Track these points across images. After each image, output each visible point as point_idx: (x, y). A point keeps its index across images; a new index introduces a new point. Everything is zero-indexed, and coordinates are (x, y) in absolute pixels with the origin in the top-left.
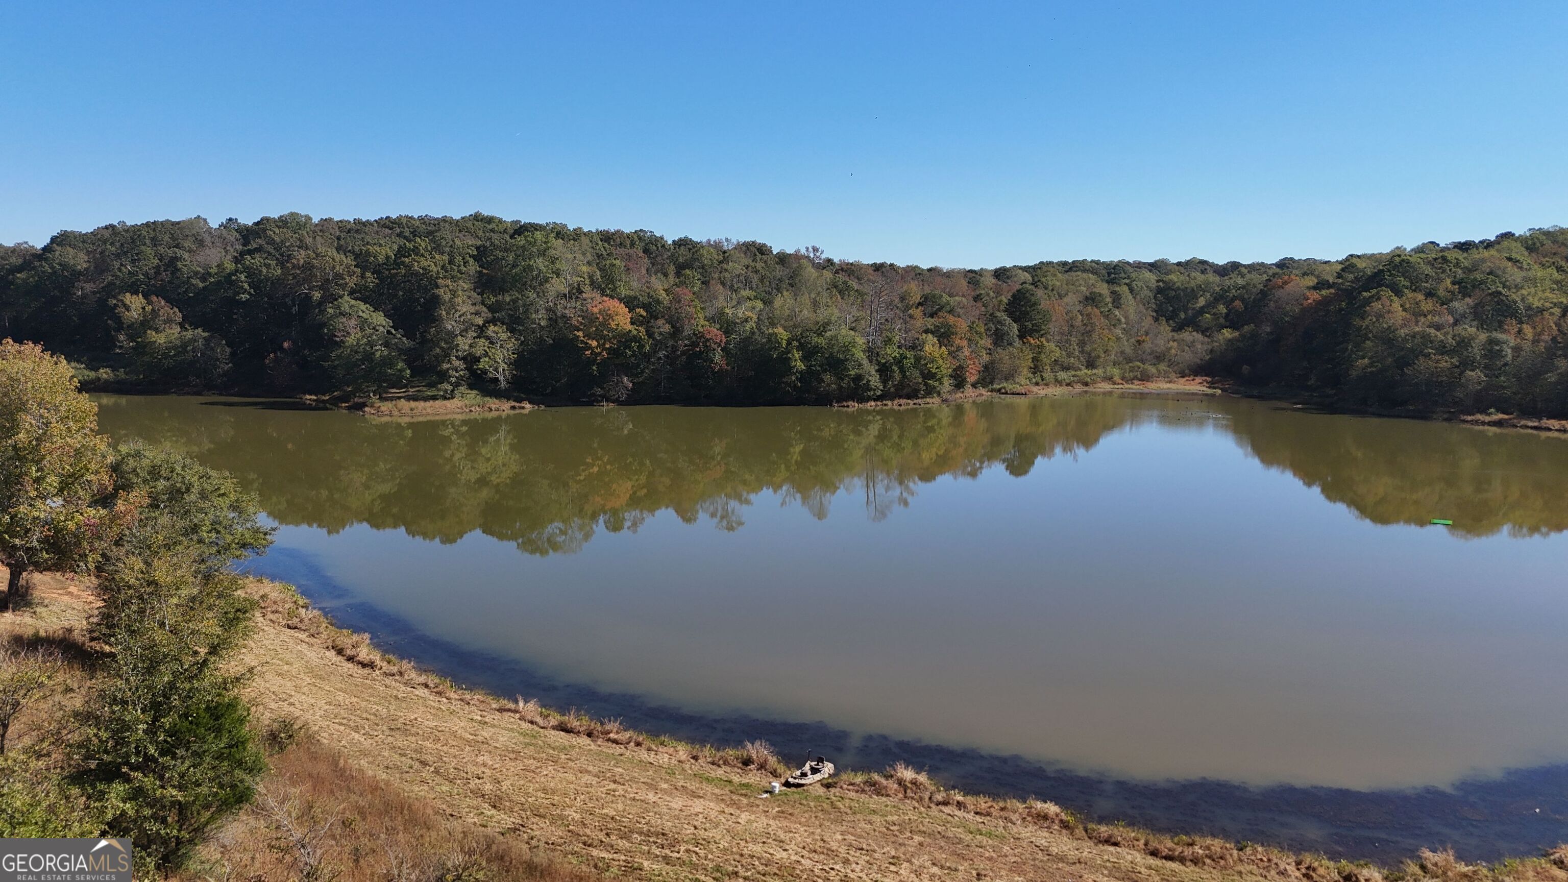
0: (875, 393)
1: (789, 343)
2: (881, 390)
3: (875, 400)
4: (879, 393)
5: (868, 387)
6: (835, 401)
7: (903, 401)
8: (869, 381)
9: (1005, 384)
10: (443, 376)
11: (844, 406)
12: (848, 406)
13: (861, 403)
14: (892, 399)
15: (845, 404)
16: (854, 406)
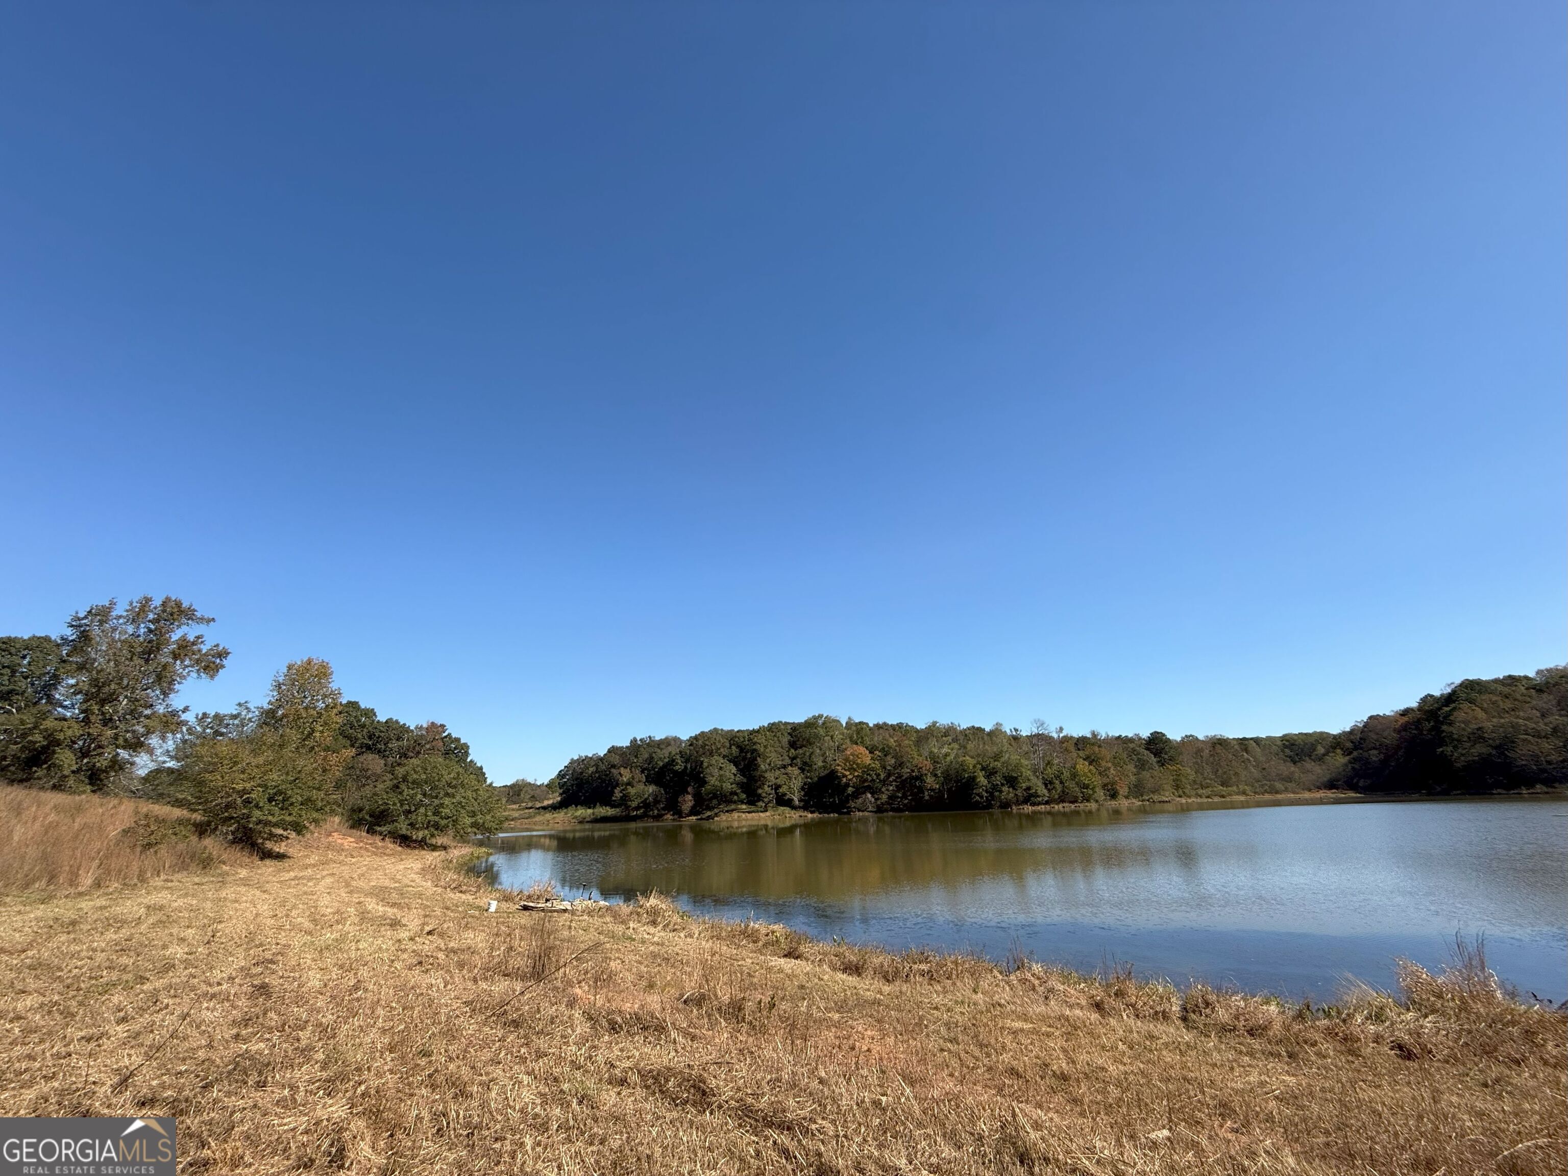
1: (974, 767)
5: (1036, 795)
6: (1014, 806)
7: (1066, 805)
9: (1152, 796)
10: (759, 798)
14: (1058, 804)
15: (1021, 807)
16: (1028, 809)
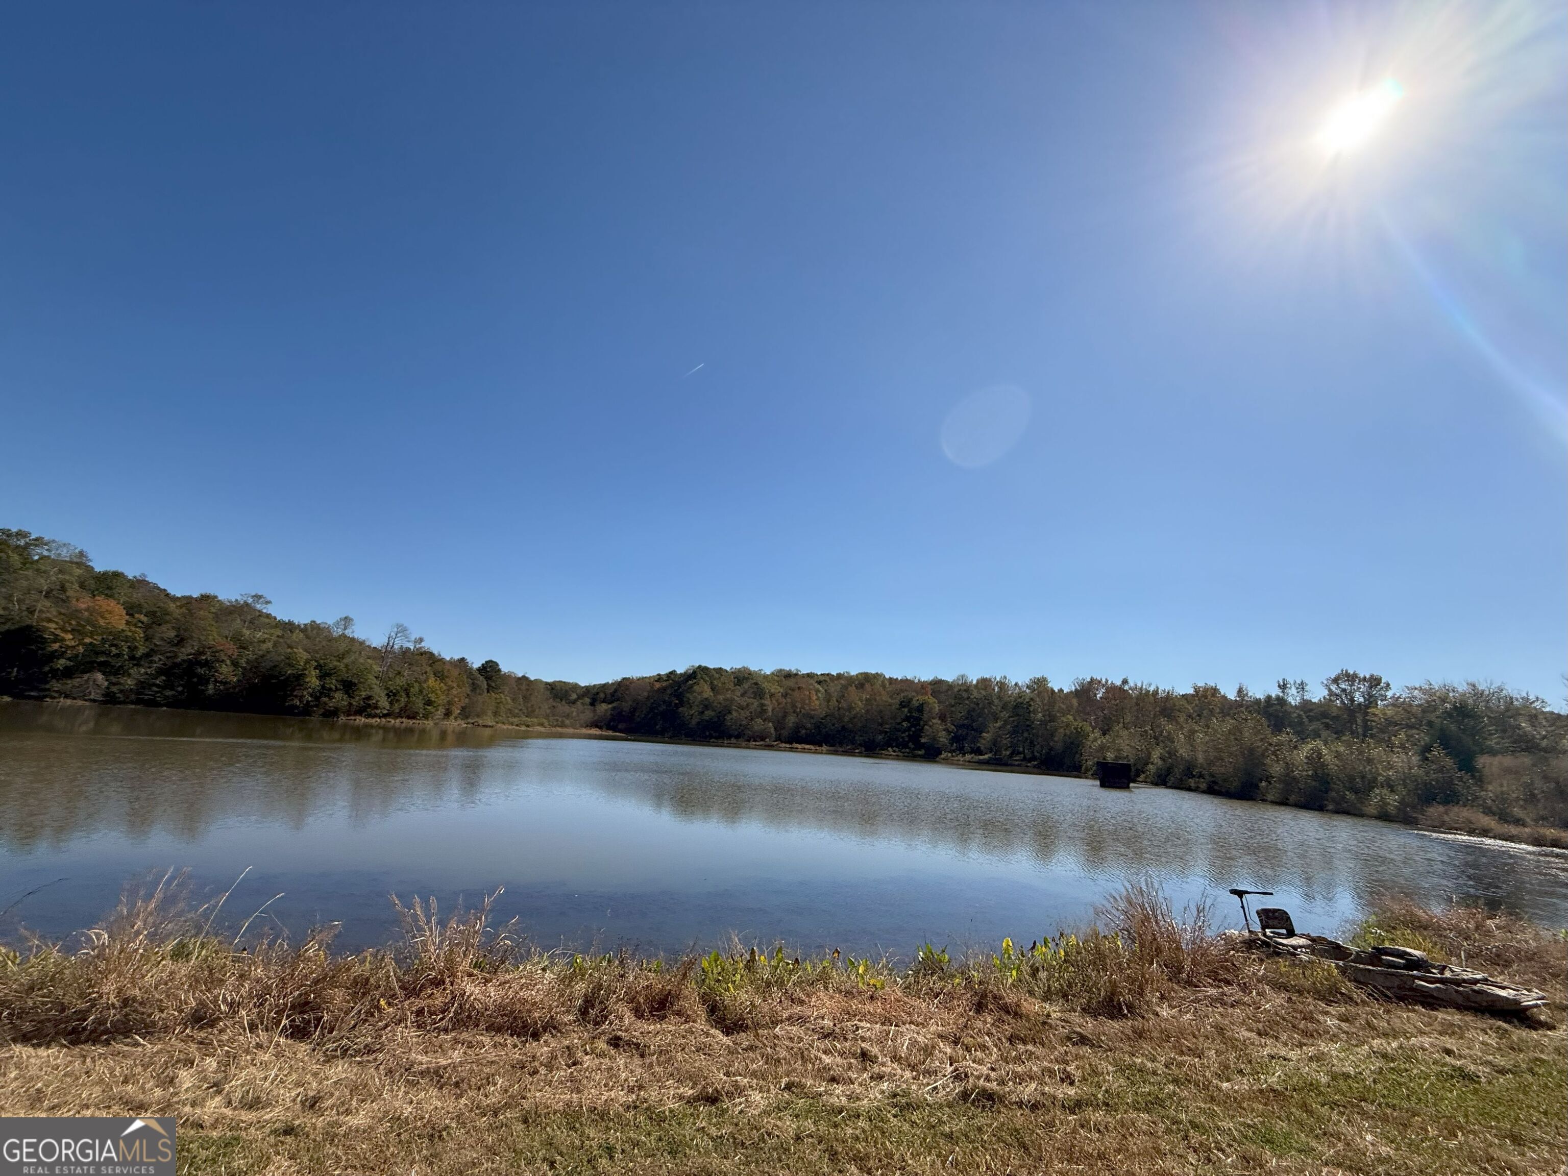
0: (381, 712)
2: (387, 710)
3: (380, 717)
4: (385, 712)
5: (375, 706)
6: (342, 715)
8: (377, 701)
9: (477, 720)
11: (351, 720)
12: (355, 720)
13: (367, 718)
14: (396, 718)
16: (361, 720)
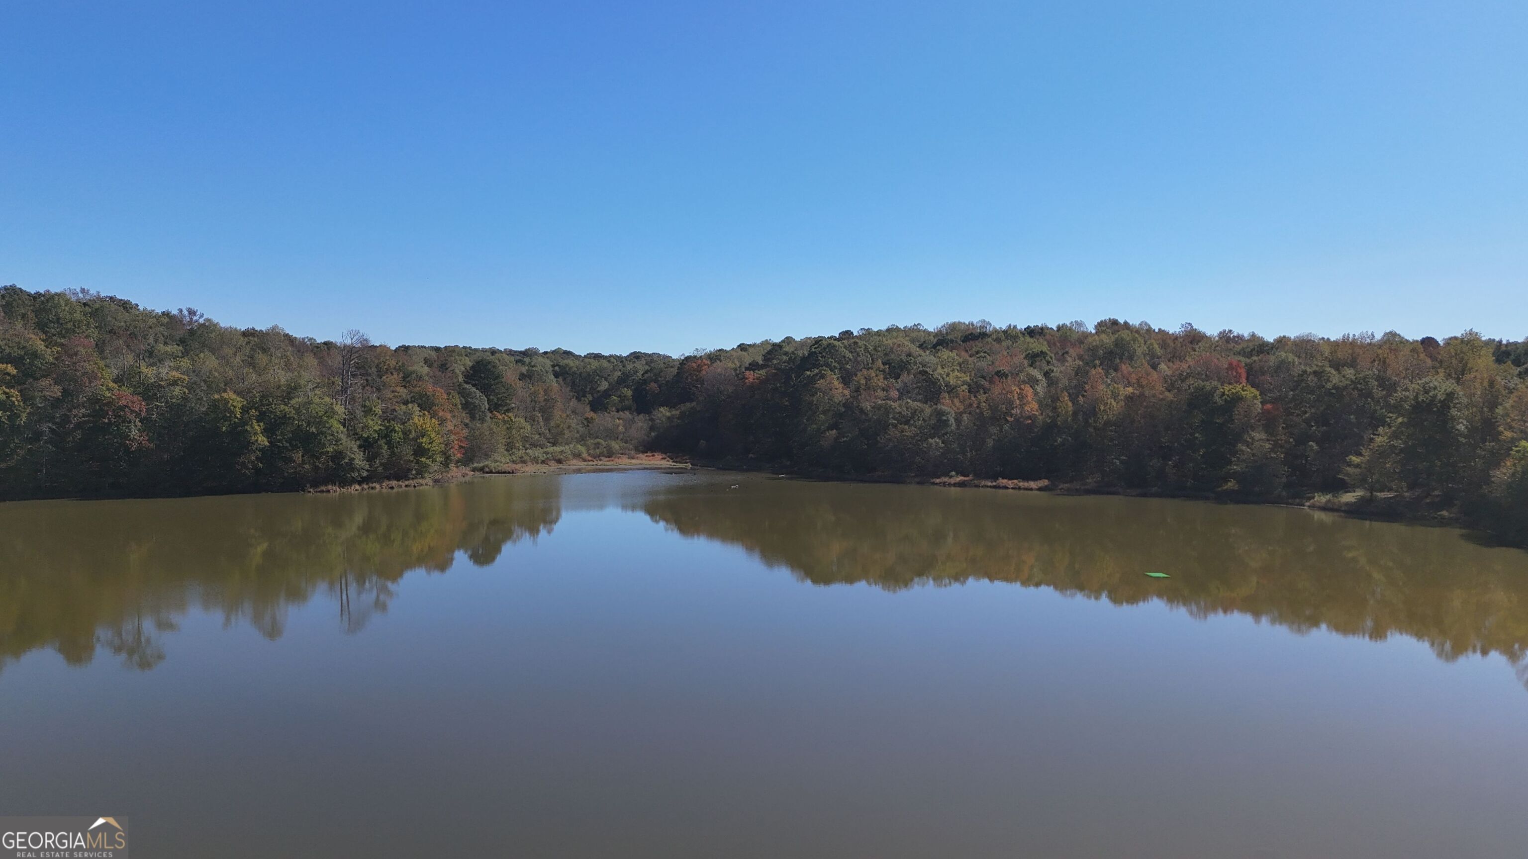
0: (360, 475)
2: (367, 471)
3: (360, 483)
4: (365, 474)
5: (351, 466)
6: (308, 485)
7: (394, 483)
8: (353, 459)
9: (486, 463)
11: (322, 491)
12: (328, 491)
13: (343, 487)
14: (380, 482)
15: (324, 488)
